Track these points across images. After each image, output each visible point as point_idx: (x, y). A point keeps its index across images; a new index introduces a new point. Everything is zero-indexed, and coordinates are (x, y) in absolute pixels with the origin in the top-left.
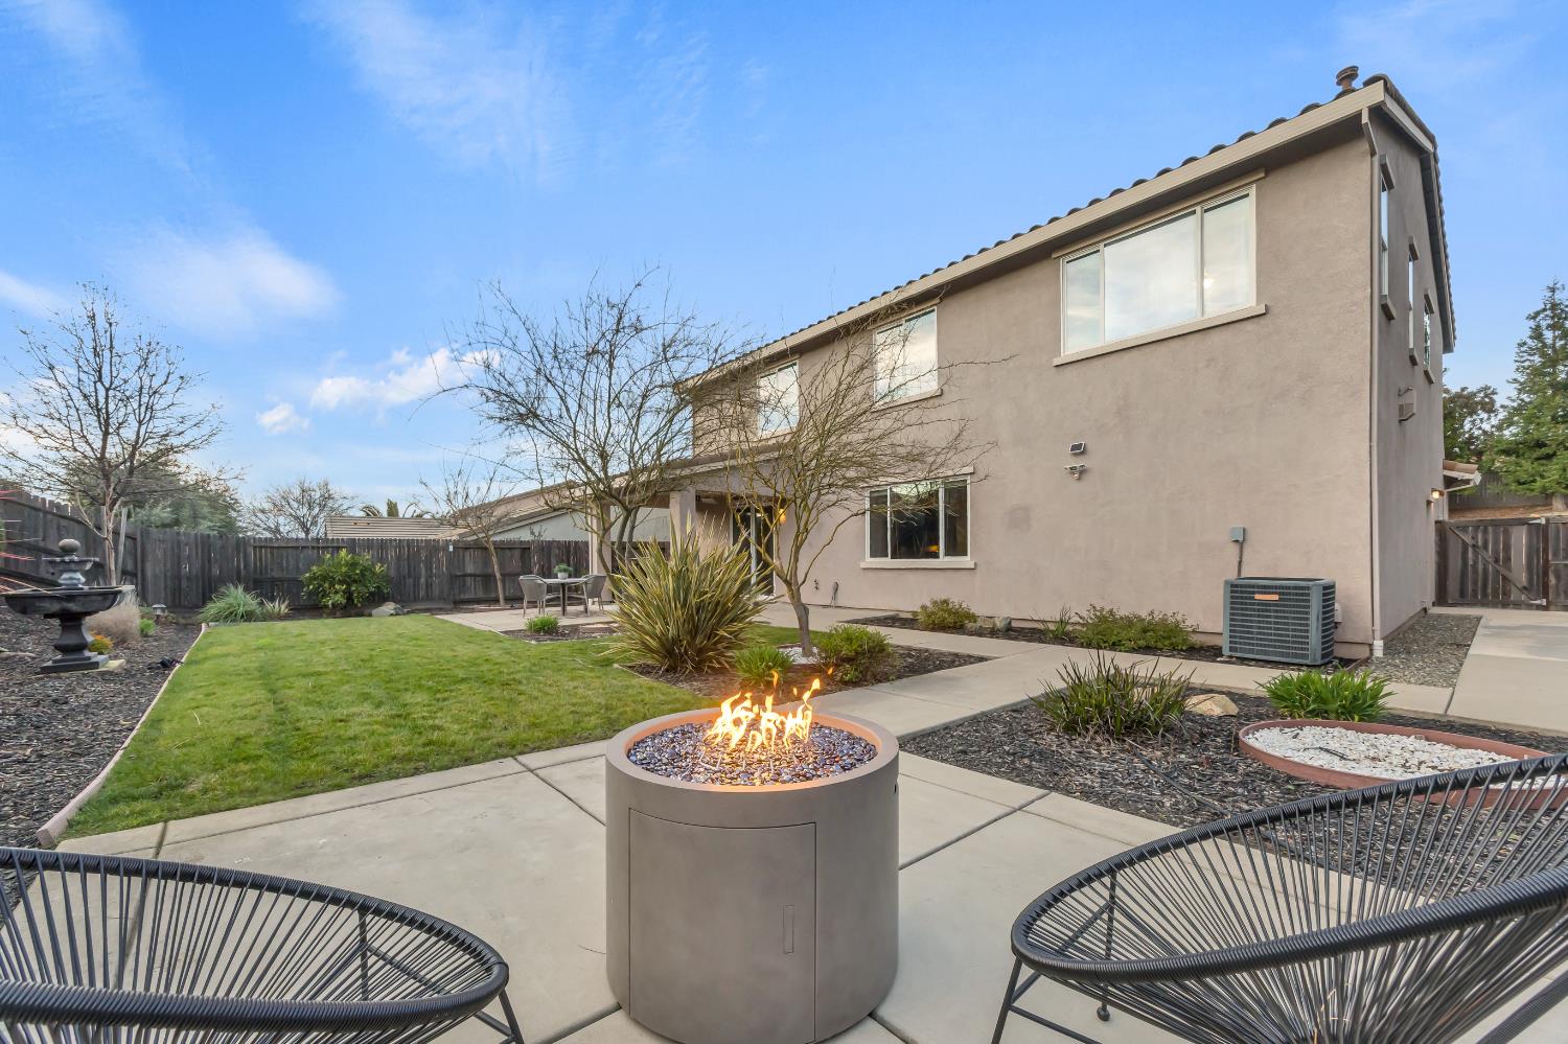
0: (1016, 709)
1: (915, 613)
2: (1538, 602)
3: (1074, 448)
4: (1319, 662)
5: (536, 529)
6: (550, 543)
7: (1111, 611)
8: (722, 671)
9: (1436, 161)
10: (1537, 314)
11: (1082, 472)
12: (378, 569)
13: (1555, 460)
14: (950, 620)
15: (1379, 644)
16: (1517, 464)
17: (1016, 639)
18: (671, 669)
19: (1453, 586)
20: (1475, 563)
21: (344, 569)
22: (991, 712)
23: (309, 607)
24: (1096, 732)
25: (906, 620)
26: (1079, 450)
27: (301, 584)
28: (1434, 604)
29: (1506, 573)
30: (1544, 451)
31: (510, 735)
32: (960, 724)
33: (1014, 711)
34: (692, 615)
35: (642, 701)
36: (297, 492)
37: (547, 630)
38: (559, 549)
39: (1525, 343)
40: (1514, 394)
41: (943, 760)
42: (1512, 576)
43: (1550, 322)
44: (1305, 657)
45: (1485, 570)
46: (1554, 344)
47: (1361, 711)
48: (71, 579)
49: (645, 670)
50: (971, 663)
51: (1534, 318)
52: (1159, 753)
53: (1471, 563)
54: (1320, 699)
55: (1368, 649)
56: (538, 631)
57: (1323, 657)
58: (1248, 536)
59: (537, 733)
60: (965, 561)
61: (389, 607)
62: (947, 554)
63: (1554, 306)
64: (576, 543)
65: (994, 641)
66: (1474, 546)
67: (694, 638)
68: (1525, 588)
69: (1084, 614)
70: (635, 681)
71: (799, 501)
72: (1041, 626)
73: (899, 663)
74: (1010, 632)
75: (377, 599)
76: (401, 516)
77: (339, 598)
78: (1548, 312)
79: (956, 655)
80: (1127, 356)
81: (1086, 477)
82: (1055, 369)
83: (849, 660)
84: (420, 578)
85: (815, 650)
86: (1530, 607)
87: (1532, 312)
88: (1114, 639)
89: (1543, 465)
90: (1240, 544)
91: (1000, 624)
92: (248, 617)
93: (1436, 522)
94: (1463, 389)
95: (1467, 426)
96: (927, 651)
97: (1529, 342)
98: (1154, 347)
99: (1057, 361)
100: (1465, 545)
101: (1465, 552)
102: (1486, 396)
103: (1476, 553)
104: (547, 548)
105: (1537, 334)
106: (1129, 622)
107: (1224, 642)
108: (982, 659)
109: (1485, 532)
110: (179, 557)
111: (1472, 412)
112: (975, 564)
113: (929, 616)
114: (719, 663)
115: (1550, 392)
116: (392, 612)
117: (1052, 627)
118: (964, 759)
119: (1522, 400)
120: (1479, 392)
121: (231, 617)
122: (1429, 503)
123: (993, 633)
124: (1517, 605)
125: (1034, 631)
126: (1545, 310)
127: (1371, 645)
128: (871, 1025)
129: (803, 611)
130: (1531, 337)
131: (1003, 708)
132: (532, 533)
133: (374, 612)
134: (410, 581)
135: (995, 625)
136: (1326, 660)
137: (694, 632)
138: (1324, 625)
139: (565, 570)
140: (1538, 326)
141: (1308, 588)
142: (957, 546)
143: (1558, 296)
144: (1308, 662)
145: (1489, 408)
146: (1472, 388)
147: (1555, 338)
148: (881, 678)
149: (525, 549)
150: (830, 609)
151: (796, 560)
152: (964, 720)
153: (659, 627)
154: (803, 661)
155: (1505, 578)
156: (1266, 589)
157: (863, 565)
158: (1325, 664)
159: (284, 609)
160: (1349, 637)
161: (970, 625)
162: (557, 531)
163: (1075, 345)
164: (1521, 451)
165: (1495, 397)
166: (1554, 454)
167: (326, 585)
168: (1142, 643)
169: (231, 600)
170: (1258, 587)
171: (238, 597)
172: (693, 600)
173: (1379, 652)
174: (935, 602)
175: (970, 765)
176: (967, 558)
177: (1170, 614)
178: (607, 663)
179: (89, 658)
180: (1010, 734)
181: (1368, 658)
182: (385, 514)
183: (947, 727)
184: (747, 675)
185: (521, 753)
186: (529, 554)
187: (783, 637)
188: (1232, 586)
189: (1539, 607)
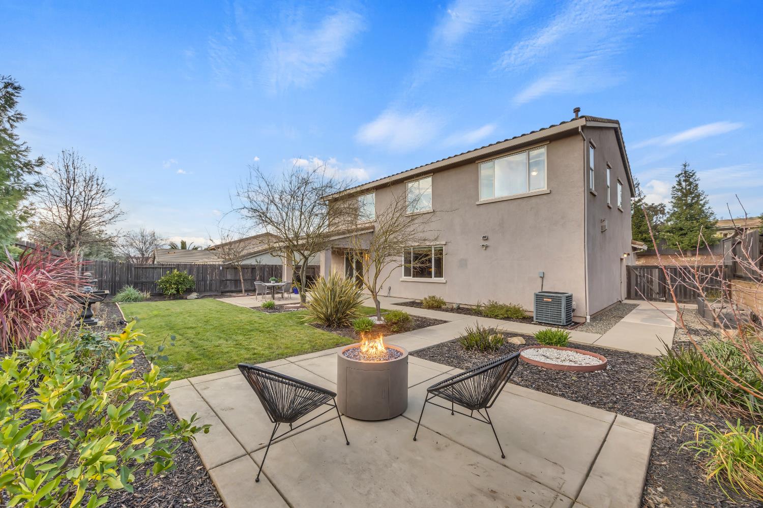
0: (453, 342)
1: (422, 300)
2: (662, 299)
3: (484, 237)
4: (565, 324)
5: (258, 259)
6: (264, 266)
7: (496, 302)
8: (347, 327)
9: (620, 129)
10: (679, 175)
11: (487, 247)
12: (190, 277)
13: (687, 236)
14: (435, 304)
15: (588, 317)
16: (673, 237)
17: (460, 313)
18: (329, 326)
19: (633, 293)
20: (641, 283)
21: (176, 278)
22: (444, 343)
23: (160, 295)
24: (475, 350)
25: (419, 303)
26: (485, 238)
27: (156, 285)
28: (626, 299)
29: (650, 286)
30: (683, 232)
31: (280, 351)
32: (433, 347)
33: (452, 342)
34: (336, 305)
35: (321, 339)
36: (140, 237)
37: (270, 308)
38: (268, 268)
39: (675, 187)
40: (671, 208)
41: (426, 359)
42: (653, 288)
43: (684, 178)
44: (560, 322)
45: (644, 286)
46: (686, 188)
47: (561, 343)
48: (88, 289)
49: (318, 326)
50: (441, 324)
51: (678, 177)
52: (493, 357)
53: (639, 282)
54: (550, 339)
55: (585, 319)
56: (267, 308)
57: (566, 322)
58: (545, 276)
59: (289, 351)
60: (442, 280)
61: (194, 295)
62: (435, 277)
63: (685, 172)
64: (276, 266)
65: (451, 314)
66: (640, 276)
67: (337, 315)
68: (658, 293)
69: (486, 304)
70: (316, 331)
71: (377, 261)
72: (469, 307)
73: (413, 324)
74: (460, 310)
75: (189, 291)
76: (187, 249)
77: (174, 291)
78: (684, 175)
79: (436, 320)
80: (503, 204)
81: (488, 249)
82: (476, 206)
83: (395, 323)
84: (207, 281)
85: (382, 318)
86: (660, 301)
87: (677, 174)
88: (496, 314)
89: (682, 238)
90: (542, 278)
91: (455, 306)
92: (136, 300)
93: (627, 266)
94: (653, 204)
95: (654, 220)
96: (425, 318)
97: (676, 186)
98: (512, 201)
99: (478, 203)
100: (637, 275)
101: (637, 278)
102: (662, 207)
103: (641, 279)
104: (263, 268)
105: (679, 184)
106: (502, 307)
107: (534, 315)
108: (445, 322)
109: (644, 270)
110: (102, 273)
111: (656, 214)
112: (446, 281)
113: (427, 303)
114: (347, 323)
115: (685, 208)
116: (196, 297)
117: (474, 307)
118: (432, 358)
119: (674, 210)
120: (659, 205)
121: (128, 299)
122: (622, 259)
123: (452, 310)
124: (656, 300)
125: (468, 309)
126: (682, 174)
127: (586, 318)
128: (401, 417)
129: (378, 303)
130: (677, 185)
131: (449, 342)
132: (257, 261)
133: (188, 297)
134: (203, 283)
135: (453, 306)
136: (568, 324)
137: (337, 312)
138: (566, 311)
139: (274, 280)
140: (680, 180)
141: (561, 297)
142: (439, 274)
143: (687, 168)
144: (561, 324)
145: (663, 213)
146: (656, 204)
147: (686, 185)
148: (407, 330)
149: (253, 268)
150: (387, 298)
151: (376, 283)
152: (435, 345)
153: (324, 310)
154: (378, 323)
155: (651, 289)
156: (548, 297)
157: (401, 280)
158: (567, 325)
159: (148, 295)
160: (578, 315)
161: (443, 307)
162: (267, 260)
163: (484, 197)
164: (674, 232)
165: (665, 208)
166: (687, 234)
167: (168, 285)
168: (506, 316)
169: (127, 292)
170: (545, 296)
171: (130, 291)
172: (337, 299)
173: (588, 321)
174: (430, 297)
175: (434, 361)
176: (443, 279)
177: (516, 305)
178: (302, 323)
179: (93, 321)
180: (449, 351)
181: (584, 323)
182: (180, 248)
183: (429, 348)
184: (358, 329)
185: (286, 357)
186: (255, 271)
187: (369, 312)
188: (537, 295)
189: (663, 301)
